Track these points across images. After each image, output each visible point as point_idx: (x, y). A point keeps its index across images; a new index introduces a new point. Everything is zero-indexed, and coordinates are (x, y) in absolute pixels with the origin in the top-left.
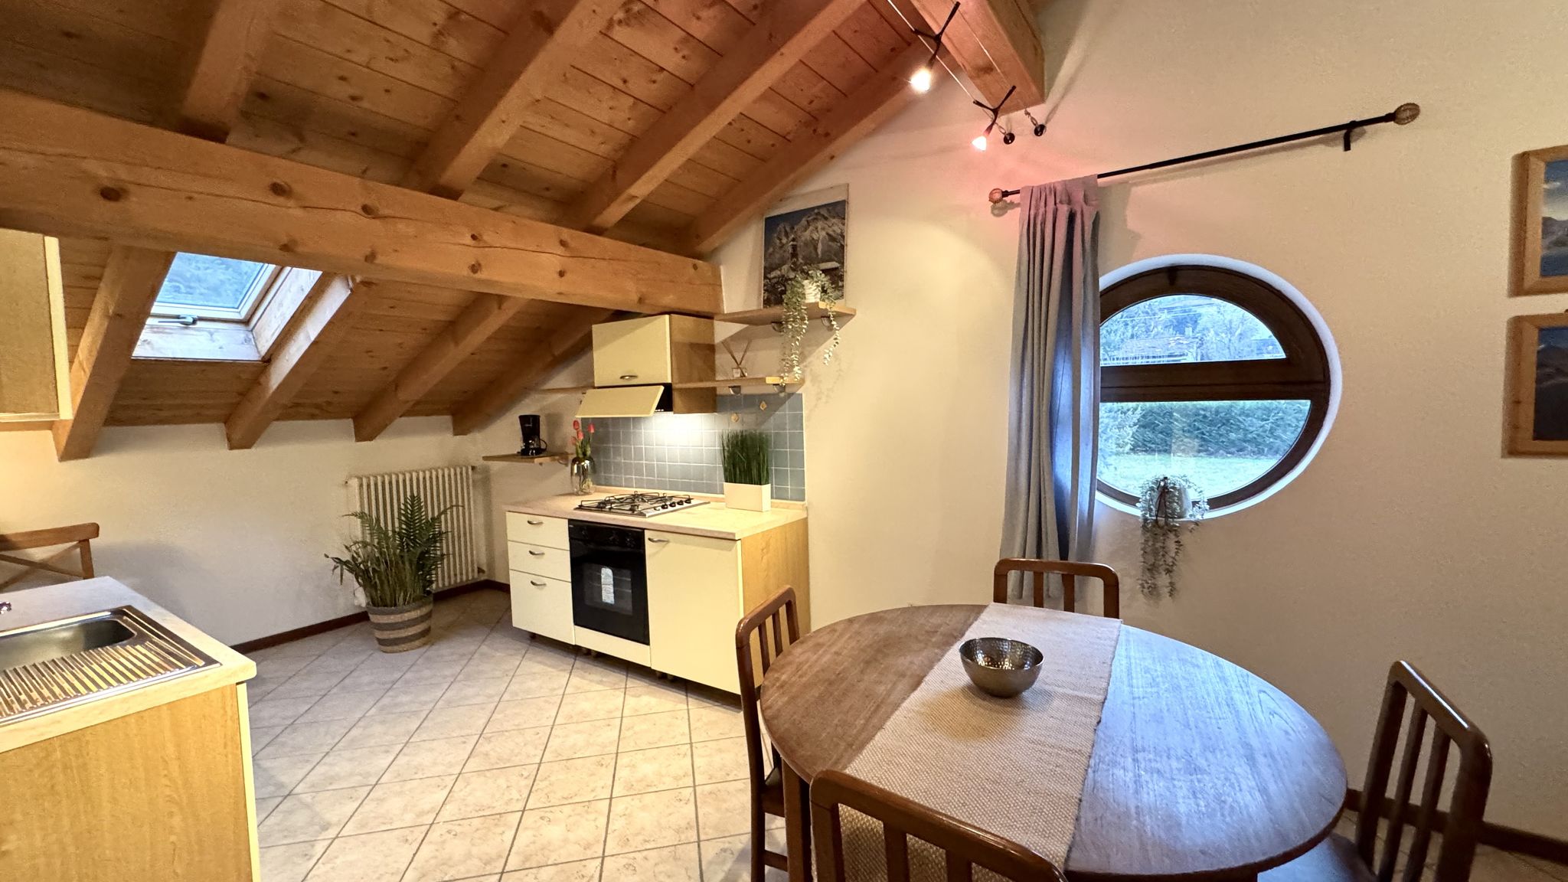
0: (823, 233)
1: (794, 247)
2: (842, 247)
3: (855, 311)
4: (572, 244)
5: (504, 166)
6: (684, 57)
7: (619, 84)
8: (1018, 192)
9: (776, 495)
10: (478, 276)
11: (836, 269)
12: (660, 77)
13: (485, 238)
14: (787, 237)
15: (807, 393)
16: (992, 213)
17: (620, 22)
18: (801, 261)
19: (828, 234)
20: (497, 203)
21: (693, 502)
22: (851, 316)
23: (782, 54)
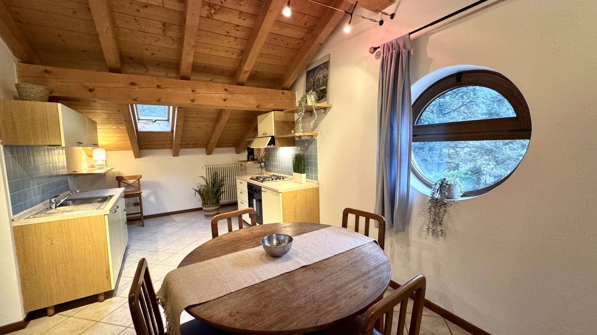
0: (322, 75)
1: (314, 82)
2: (327, 80)
3: (332, 105)
4: (229, 90)
5: (205, 67)
6: (243, 20)
7: (227, 34)
8: (379, 47)
9: (307, 177)
10: (194, 103)
11: (325, 89)
12: (239, 28)
13: (197, 91)
14: (312, 78)
15: (318, 139)
16: (375, 58)
17: (214, 14)
18: (315, 87)
19: (323, 75)
20: (210, 79)
21: (285, 179)
22: (331, 107)
23: (271, 11)
